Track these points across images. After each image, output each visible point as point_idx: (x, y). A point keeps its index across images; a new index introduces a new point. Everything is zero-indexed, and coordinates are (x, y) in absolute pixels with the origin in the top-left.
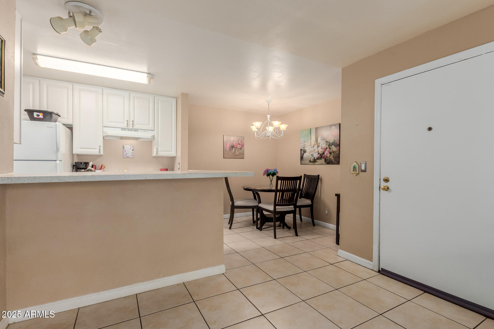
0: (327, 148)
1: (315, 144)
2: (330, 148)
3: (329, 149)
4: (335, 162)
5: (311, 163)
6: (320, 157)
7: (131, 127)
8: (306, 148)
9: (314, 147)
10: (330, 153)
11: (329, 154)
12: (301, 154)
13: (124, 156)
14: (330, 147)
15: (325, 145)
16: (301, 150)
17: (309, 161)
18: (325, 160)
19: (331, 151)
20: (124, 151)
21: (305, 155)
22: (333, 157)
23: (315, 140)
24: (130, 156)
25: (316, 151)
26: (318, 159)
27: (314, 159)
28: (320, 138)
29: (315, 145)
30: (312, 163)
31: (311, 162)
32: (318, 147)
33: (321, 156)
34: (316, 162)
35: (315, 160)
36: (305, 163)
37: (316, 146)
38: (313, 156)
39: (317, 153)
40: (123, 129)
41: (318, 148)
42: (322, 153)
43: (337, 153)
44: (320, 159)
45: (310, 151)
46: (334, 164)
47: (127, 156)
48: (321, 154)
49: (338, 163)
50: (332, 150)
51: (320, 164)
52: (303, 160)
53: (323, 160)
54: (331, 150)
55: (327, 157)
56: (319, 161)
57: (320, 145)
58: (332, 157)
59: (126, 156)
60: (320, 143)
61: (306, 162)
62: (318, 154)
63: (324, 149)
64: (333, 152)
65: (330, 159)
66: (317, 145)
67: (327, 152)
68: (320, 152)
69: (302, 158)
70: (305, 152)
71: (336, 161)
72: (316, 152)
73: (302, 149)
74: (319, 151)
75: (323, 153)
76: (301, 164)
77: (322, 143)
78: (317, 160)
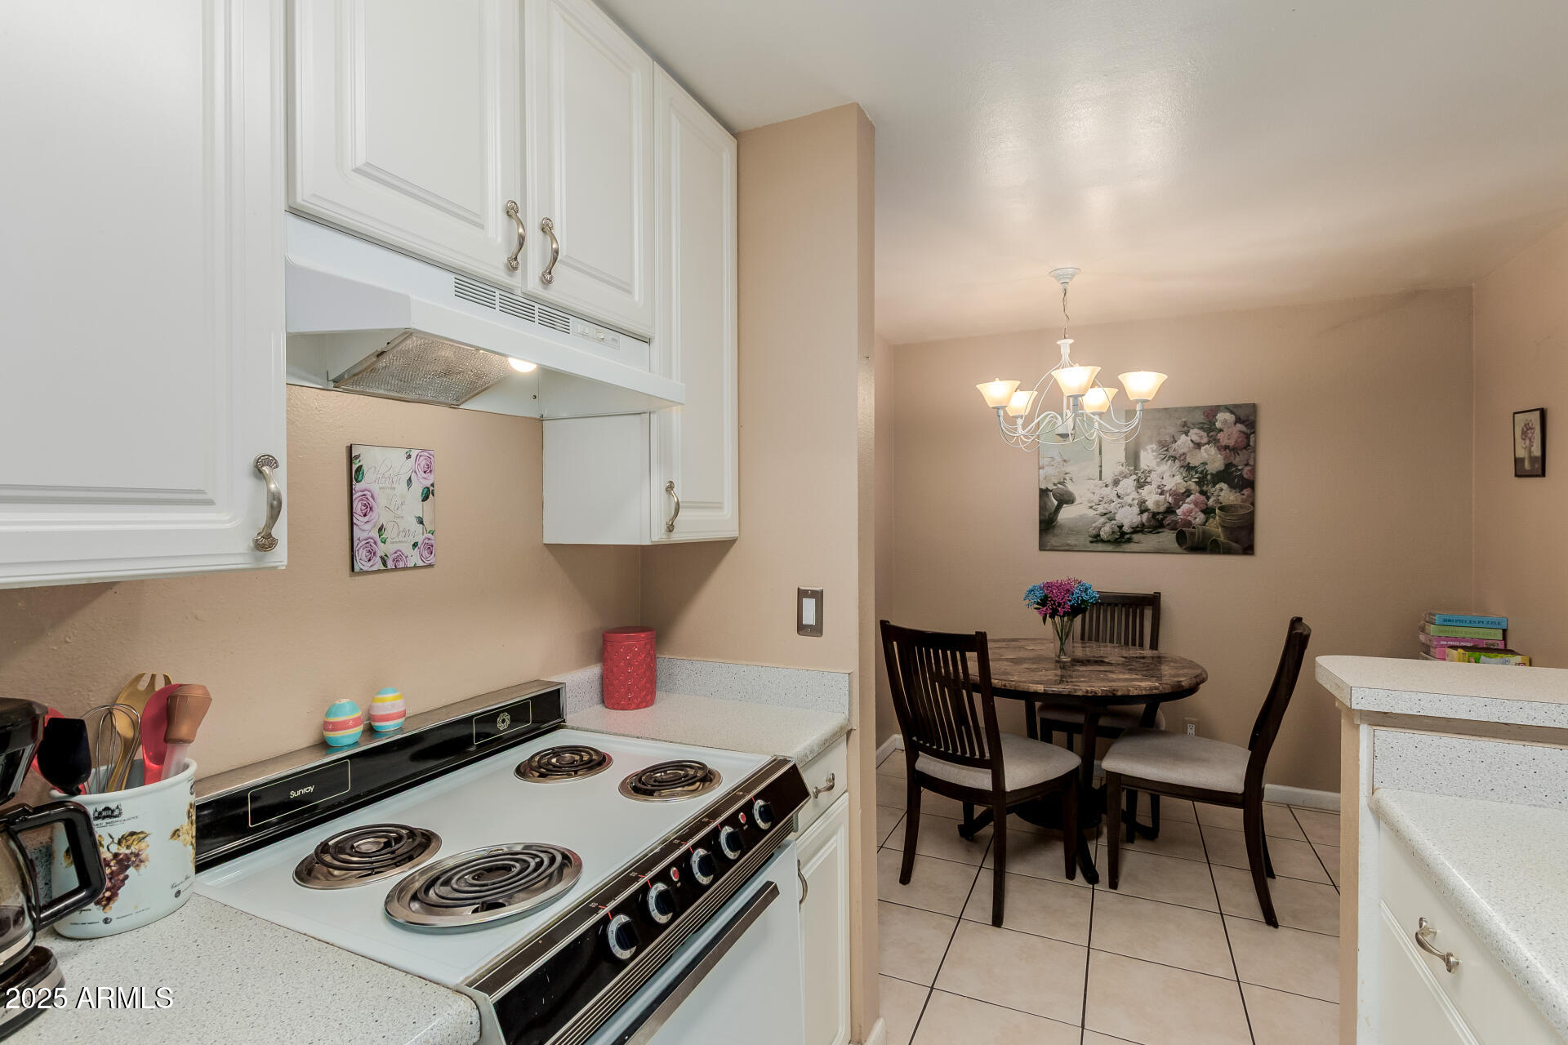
0: (1188, 493)
1: (1121, 473)
2: (1203, 493)
3: (1203, 498)
4: (1234, 545)
5: (1100, 546)
6: (1153, 522)
7: (533, 284)
8: (1070, 487)
9: (1116, 483)
10: (1208, 512)
11: (1201, 517)
12: (1043, 508)
13: (361, 554)
14: (1205, 488)
15: (1178, 479)
16: (1044, 493)
17: (1091, 539)
18: (1181, 538)
19: (1211, 502)
20: (358, 507)
21: (1066, 514)
22: (1223, 527)
23: (1123, 460)
24: (407, 549)
25: (1130, 501)
26: (1139, 529)
27: (1117, 529)
28: (1153, 451)
29: (1125, 477)
30: (1110, 547)
31: (1103, 541)
32: (1140, 485)
33: (1157, 522)
34: (1129, 541)
35: (1123, 534)
36: (1068, 545)
37: (1128, 484)
38: (1111, 519)
39: (1136, 510)
40: (471, 286)
41: (1140, 491)
42: (1162, 509)
43: (1242, 512)
44: (1150, 532)
45: (1096, 498)
46: (1229, 551)
47: (381, 550)
48: (1155, 515)
49: (1248, 549)
50: (1217, 501)
51: (1152, 549)
52: (1056, 531)
53: (1168, 537)
54: (1211, 500)
55: (1189, 524)
56: (1149, 540)
57: (1154, 477)
58: (1215, 527)
59: (372, 553)
60: (1150, 472)
61: (1069, 542)
62: (1142, 512)
63: (1174, 494)
64: (1222, 509)
65: (1204, 532)
66: (1134, 477)
67: (1192, 506)
68: (1150, 504)
69: (1047, 524)
70: (1066, 499)
71: (1237, 542)
72: (1130, 505)
73: (1051, 487)
74: (1145, 501)
75: (1170, 510)
76: (1043, 547)
77: (1163, 473)
78: (1136, 537)
